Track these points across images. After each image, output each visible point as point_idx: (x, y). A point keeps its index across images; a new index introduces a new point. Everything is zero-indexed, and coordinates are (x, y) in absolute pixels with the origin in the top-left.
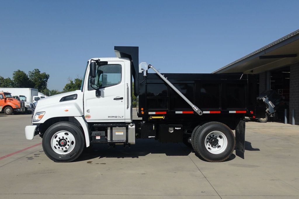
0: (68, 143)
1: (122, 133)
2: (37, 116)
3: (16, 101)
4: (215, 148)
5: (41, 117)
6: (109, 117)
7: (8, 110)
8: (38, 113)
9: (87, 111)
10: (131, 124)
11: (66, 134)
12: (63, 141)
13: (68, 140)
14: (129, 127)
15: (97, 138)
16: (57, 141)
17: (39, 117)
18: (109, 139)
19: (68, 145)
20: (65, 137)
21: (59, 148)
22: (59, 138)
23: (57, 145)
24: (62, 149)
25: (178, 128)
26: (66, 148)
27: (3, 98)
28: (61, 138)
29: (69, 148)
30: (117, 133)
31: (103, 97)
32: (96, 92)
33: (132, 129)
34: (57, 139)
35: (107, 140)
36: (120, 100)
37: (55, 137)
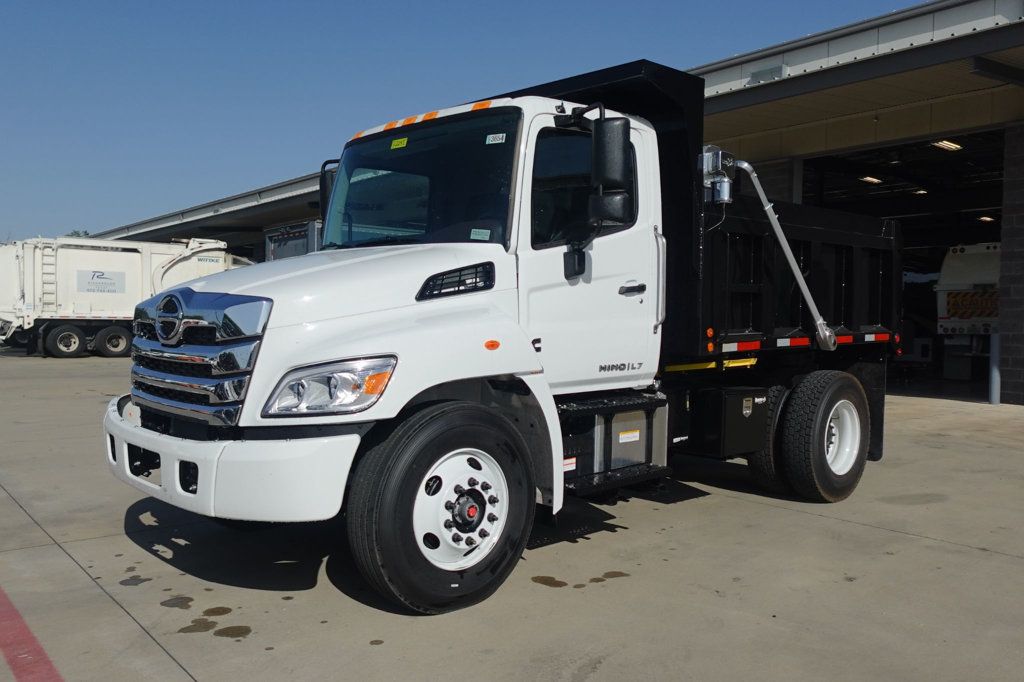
0: (488, 509)
1: (636, 435)
6: (602, 368)
9: (533, 345)
13: (493, 490)
16: (446, 506)
18: (597, 465)
19: (491, 519)
20: (476, 478)
21: (457, 538)
23: (444, 525)
24: (470, 541)
25: (761, 400)
26: (484, 532)
28: (464, 487)
30: (623, 438)
31: (588, 281)
32: (565, 255)
33: (662, 415)
34: (447, 493)
35: (593, 469)
36: (637, 297)
37: (427, 485)
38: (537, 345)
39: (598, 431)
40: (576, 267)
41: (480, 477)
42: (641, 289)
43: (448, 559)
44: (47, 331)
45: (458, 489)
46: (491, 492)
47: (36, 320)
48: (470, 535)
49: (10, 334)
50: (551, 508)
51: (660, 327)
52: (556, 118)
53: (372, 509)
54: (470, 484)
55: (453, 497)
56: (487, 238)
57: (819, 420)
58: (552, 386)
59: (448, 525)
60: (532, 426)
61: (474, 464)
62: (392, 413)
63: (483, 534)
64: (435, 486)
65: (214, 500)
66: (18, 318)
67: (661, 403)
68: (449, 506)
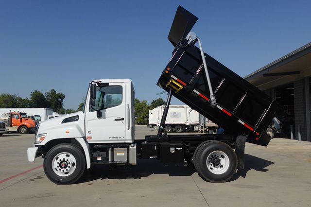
0: (69, 165)
1: (123, 154)
2: (39, 138)
3: (31, 120)
4: (217, 168)
5: (42, 139)
6: (110, 138)
7: (23, 129)
8: (40, 135)
9: (89, 132)
10: (132, 145)
11: (68, 156)
12: (64, 162)
13: (69, 161)
14: (131, 147)
15: (98, 160)
16: (58, 163)
17: (41, 139)
18: (110, 160)
19: (69, 167)
20: (66, 158)
21: (60, 170)
22: (60, 160)
23: (58, 167)
24: (63, 171)
25: (179, 149)
26: (67, 170)
27: (19, 118)
28: (62, 160)
29: (70, 170)
30: (118, 154)
31: (104, 118)
32: (97, 113)
33: (133, 150)
35: (108, 161)
36: (121, 121)
38: (90, 132)
39: (110, 152)
42: (123, 119)
50: (87, 167)
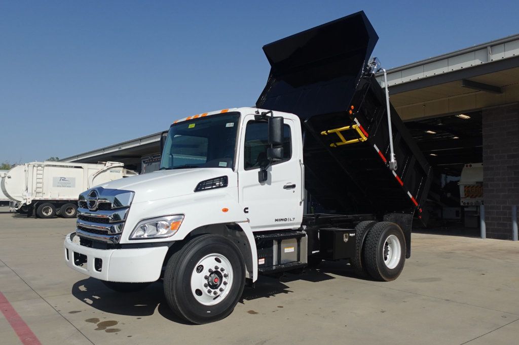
0: (224, 279)
1: (292, 249)
6: (276, 220)
9: (244, 210)
15: (259, 263)
18: (275, 262)
19: (225, 283)
21: (209, 291)
24: (215, 293)
25: (352, 235)
28: (213, 270)
30: (286, 250)
31: (270, 184)
32: (259, 172)
33: (305, 240)
34: (205, 272)
35: (272, 264)
36: (292, 190)
37: (197, 269)
38: (246, 210)
39: (275, 247)
40: (264, 178)
41: (220, 266)
42: (294, 186)
43: (206, 300)
44: (37, 206)
45: (210, 271)
46: (225, 272)
47: (32, 201)
48: (216, 290)
49: (20, 207)
50: (252, 280)
51: (303, 202)
52: (255, 116)
53: (173, 278)
54: (215, 269)
55: (208, 274)
56: (226, 166)
57: (380, 244)
58: (252, 228)
59: (206, 286)
60: (245, 245)
61: (218, 260)
62: (182, 238)
63: (221, 290)
64: (201, 269)
65: (108, 274)
66: (24, 199)
67: (304, 235)
68: (206, 278)
